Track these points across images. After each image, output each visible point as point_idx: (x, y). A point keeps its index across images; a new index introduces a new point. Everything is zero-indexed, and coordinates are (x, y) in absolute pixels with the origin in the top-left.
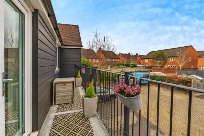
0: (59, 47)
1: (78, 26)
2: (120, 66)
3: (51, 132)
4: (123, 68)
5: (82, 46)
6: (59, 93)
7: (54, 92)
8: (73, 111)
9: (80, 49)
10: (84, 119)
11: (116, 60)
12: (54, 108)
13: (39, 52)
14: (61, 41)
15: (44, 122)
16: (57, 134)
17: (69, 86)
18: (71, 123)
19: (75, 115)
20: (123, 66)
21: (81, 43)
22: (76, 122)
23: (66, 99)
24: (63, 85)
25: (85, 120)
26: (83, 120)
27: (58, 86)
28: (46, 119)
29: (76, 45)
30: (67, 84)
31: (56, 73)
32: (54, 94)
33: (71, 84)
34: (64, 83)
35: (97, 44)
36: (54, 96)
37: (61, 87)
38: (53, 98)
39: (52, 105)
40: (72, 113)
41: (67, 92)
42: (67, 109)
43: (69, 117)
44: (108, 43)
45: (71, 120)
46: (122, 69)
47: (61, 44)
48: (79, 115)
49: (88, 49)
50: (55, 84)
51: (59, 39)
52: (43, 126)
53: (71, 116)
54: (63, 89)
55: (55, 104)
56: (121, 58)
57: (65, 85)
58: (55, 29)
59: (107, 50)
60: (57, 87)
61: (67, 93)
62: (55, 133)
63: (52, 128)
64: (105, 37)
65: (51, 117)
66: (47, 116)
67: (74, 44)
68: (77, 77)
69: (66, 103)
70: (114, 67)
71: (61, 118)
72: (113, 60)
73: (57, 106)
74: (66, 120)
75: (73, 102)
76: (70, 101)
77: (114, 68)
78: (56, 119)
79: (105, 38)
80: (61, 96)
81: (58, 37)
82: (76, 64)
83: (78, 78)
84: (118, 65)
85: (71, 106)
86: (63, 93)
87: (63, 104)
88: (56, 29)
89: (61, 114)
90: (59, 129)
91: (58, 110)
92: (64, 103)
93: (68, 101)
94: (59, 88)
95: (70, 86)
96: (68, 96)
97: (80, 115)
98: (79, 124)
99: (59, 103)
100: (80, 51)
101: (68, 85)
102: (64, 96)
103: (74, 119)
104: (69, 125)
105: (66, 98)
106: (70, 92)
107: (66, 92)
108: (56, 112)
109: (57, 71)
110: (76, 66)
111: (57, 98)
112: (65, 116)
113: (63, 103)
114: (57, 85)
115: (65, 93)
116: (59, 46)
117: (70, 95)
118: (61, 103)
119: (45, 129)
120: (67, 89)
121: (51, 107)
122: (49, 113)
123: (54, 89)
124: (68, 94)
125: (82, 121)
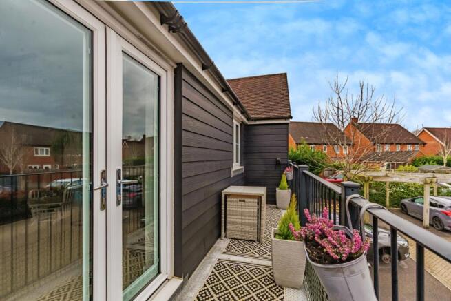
0: (242, 124)
1: (286, 74)
2: (426, 166)
3: (203, 289)
4: (434, 172)
5: (291, 118)
6: (233, 217)
7: (223, 212)
8: (256, 261)
9: (287, 124)
10: (272, 285)
11: (409, 148)
12: (223, 244)
13: (183, 135)
14: (243, 112)
15: (200, 265)
16: (212, 296)
17: (250, 204)
18: (243, 284)
19: (257, 270)
20: (436, 167)
21: (289, 110)
22: (255, 286)
23: (245, 232)
24: (240, 201)
25: (275, 290)
26: (269, 289)
27: (231, 201)
28: (204, 260)
29: (277, 115)
30: (246, 200)
31: (233, 175)
32: (223, 216)
33: (256, 200)
34: (242, 197)
35: (338, 108)
36: (223, 219)
37: (235, 203)
38: (223, 224)
39: (219, 236)
40: (252, 264)
41: (249, 216)
42: (244, 252)
43: (244, 270)
44: (373, 102)
45: (245, 277)
46: (430, 175)
47: (246, 117)
48: (264, 273)
49: (313, 123)
50: (226, 196)
51: (238, 108)
52: (196, 271)
53: (247, 270)
54: (240, 210)
55: (226, 237)
56: (429, 143)
57: (244, 201)
58: (223, 91)
59: (370, 121)
60: (228, 203)
61: (247, 218)
62: (209, 293)
63: (207, 281)
64: (362, 89)
65: (214, 260)
66: (208, 255)
67: (272, 116)
68: (280, 186)
69: (247, 238)
70: (401, 168)
71: (228, 268)
72: (398, 148)
73: (229, 241)
74: (235, 275)
75: (259, 240)
76: (254, 237)
77: (400, 171)
78: (218, 266)
79: (364, 90)
80: (237, 223)
81: (234, 104)
82: (278, 159)
83: (281, 189)
84: (414, 163)
85: (254, 248)
86: (240, 217)
87: (241, 240)
88: (225, 89)
89: (231, 259)
90: (219, 288)
91: (228, 251)
92: (243, 238)
93: (250, 237)
94: (233, 206)
95: (253, 204)
96: (250, 225)
97: (267, 273)
98: (260, 294)
99: (233, 237)
100: (287, 129)
101: (250, 202)
102: (242, 224)
103: (253, 278)
104: (239, 288)
105: (247, 228)
106: (254, 216)
107: (245, 216)
108: (224, 253)
109: (235, 172)
110: (278, 163)
111: (228, 225)
112: (237, 267)
113: (239, 237)
114: (228, 199)
115: (243, 218)
116: (242, 122)
117: (254, 225)
118: (236, 237)
119: (197, 279)
120: (247, 210)
121: (219, 241)
122: (212, 252)
123: (223, 206)
124: (250, 221)
125: (266, 288)
